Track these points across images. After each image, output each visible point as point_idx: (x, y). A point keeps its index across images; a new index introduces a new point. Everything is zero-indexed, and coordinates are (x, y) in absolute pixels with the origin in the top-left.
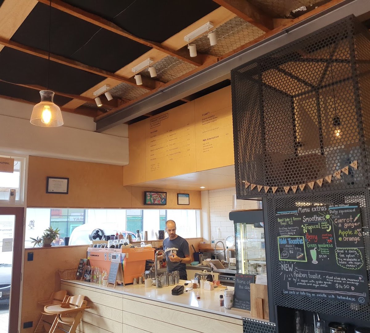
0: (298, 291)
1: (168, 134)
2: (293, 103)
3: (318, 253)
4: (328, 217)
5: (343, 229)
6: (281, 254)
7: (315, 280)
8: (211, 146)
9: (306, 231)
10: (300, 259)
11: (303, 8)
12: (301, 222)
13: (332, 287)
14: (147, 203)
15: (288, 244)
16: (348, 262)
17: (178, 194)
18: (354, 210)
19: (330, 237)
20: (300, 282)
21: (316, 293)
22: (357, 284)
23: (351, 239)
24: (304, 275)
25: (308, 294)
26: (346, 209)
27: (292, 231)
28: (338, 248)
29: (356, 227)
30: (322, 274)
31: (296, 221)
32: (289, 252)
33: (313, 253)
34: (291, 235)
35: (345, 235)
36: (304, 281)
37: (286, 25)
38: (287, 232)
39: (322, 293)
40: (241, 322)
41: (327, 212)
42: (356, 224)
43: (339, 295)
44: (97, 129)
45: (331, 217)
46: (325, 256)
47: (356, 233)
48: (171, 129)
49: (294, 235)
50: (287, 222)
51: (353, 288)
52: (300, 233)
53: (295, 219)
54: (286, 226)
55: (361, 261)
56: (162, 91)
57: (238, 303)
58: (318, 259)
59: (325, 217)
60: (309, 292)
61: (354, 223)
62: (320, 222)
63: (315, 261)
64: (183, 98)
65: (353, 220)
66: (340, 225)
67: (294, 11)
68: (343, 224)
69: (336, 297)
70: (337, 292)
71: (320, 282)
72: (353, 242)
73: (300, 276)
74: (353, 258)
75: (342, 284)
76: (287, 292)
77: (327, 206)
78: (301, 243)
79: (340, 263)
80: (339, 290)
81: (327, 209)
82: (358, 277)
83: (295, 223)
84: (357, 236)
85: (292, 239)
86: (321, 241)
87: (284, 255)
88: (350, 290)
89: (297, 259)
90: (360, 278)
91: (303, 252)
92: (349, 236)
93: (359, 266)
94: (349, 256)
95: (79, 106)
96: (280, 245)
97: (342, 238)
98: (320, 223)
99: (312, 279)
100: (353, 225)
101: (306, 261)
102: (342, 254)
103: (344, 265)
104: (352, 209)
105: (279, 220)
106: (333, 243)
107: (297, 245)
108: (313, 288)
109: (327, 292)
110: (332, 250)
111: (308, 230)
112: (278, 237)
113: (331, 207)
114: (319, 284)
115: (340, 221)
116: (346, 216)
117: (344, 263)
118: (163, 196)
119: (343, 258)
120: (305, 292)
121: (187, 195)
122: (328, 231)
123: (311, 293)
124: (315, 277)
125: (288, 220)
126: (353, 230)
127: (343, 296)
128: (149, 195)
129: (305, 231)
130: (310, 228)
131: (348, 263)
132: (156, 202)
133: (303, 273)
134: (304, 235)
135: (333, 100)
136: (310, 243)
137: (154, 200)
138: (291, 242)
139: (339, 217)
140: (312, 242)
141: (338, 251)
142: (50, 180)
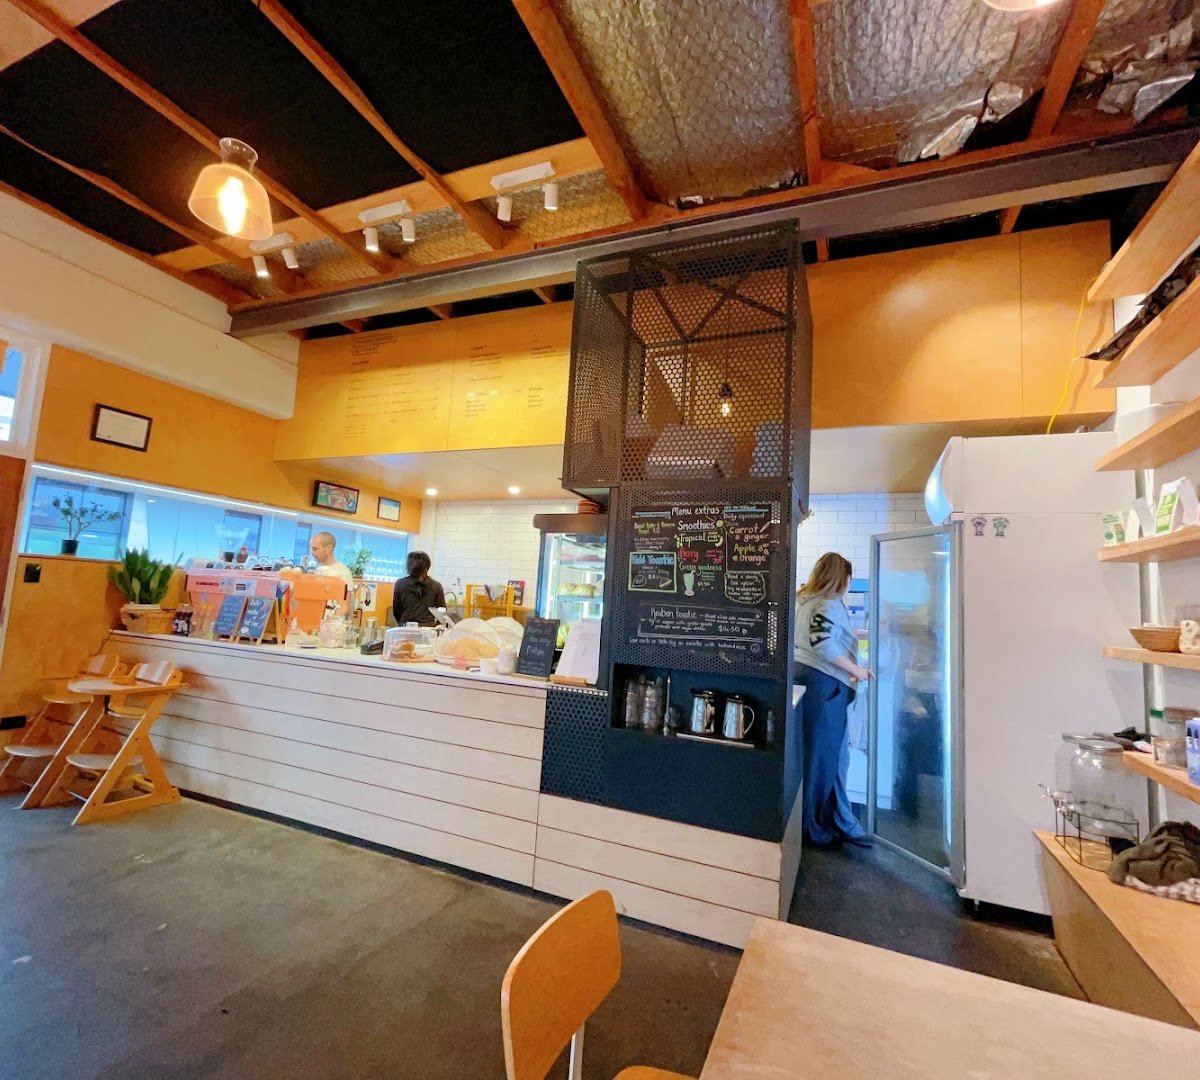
0: (654, 639)
1: (393, 372)
2: (644, 356)
3: (697, 579)
4: (720, 523)
5: (742, 543)
6: (632, 579)
7: (686, 620)
8: (483, 408)
9: (681, 545)
10: (665, 588)
11: (698, 199)
12: (675, 531)
13: (713, 630)
14: (319, 503)
15: (647, 564)
16: (742, 593)
17: (380, 498)
18: (763, 516)
19: (718, 554)
20: (661, 623)
21: (685, 641)
22: (752, 624)
23: (752, 559)
24: (668, 614)
25: (671, 642)
26: (753, 513)
27: (657, 543)
28: (732, 572)
29: (762, 542)
30: (699, 612)
31: (666, 528)
32: (647, 577)
33: (689, 579)
34: (655, 550)
35: (743, 553)
36: (668, 622)
37: (670, 216)
38: (648, 546)
39: (695, 640)
40: (544, 694)
41: (719, 517)
42: (762, 537)
43: (722, 642)
44: (232, 330)
45: (725, 524)
46: (707, 584)
47: (760, 549)
48: (399, 362)
49: (660, 550)
50: (651, 530)
51: (744, 631)
52: (671, 547)
53: (664, 525)
54: (648, 536)
55: (762, 592)
56: (407, 279)
57: (525, 665)
58: (695, 588)
59: (715, 524)
60: (673, 640)
61: (760, 534)
62: (707, 531)
63: (689, 592)
64: (436, 306)
65: (758, 530)
66: (737, 538)
67: (683, 200)
68: (742, 535)
69: (717, 645)
70: (721, 638)
71: (695, 623)
72: (755, 562)
73: (661, 615)
74: (751, 587)
75: (729, 625)
76: (636, 641)
77: (722, 508)
78: (670, 563)
79: (730, 592)
80: (724, 634)
81: (721, 511)
82: (755, 614)
83: (664, 532)
84: (761, 554)
85: (655, 556)
86: (703, 561)
87: (638, 582)
88: (740, 634)
89: (659, 588)
90: (758, 616)
91: (671, 577)
92: (750, 553)
93: (758, 599)
94: (744, 584)
95: (196, 268)
96: (633, 566)
97: (739, 556)
98: (707, 534)
99: (681, 619)
100: (757, 537)
101: (675, 591)
102: (735, 580)
103: (736, 597)
104: (761, 513)
105: (636, 526)
106: (723, 564)
107: (662, 567)
108: (683, 633)
109: (703, 638)
110: (720, 575)
111: (685, 544)
112: (631, 553)
113: (727, 509)
114: (692, 627)
115: (739, 531)
116: (749, 523)
117: (736, 593)
118: (352, 495)
119: (735, 587)
120: (668, 639)
121: (397, 503)
122: (717, 545)
123: (677, 641)
124: (686, 615)
125: (652, 525)
126: (756, 545)
127: (728, 643)
128: (324, 489)
129: (679, 544)
130: (688, 540)
131: (742, 595)
132: (336, 506)
133: (666, 609)
134: (677, 550)
135: (724, 361)
136: (685, 563)
137: (334, 500)
138: (652, 560)
139: (737, 524)
140: (689, 561)
141: (729, 576)
142: (103, 411)
